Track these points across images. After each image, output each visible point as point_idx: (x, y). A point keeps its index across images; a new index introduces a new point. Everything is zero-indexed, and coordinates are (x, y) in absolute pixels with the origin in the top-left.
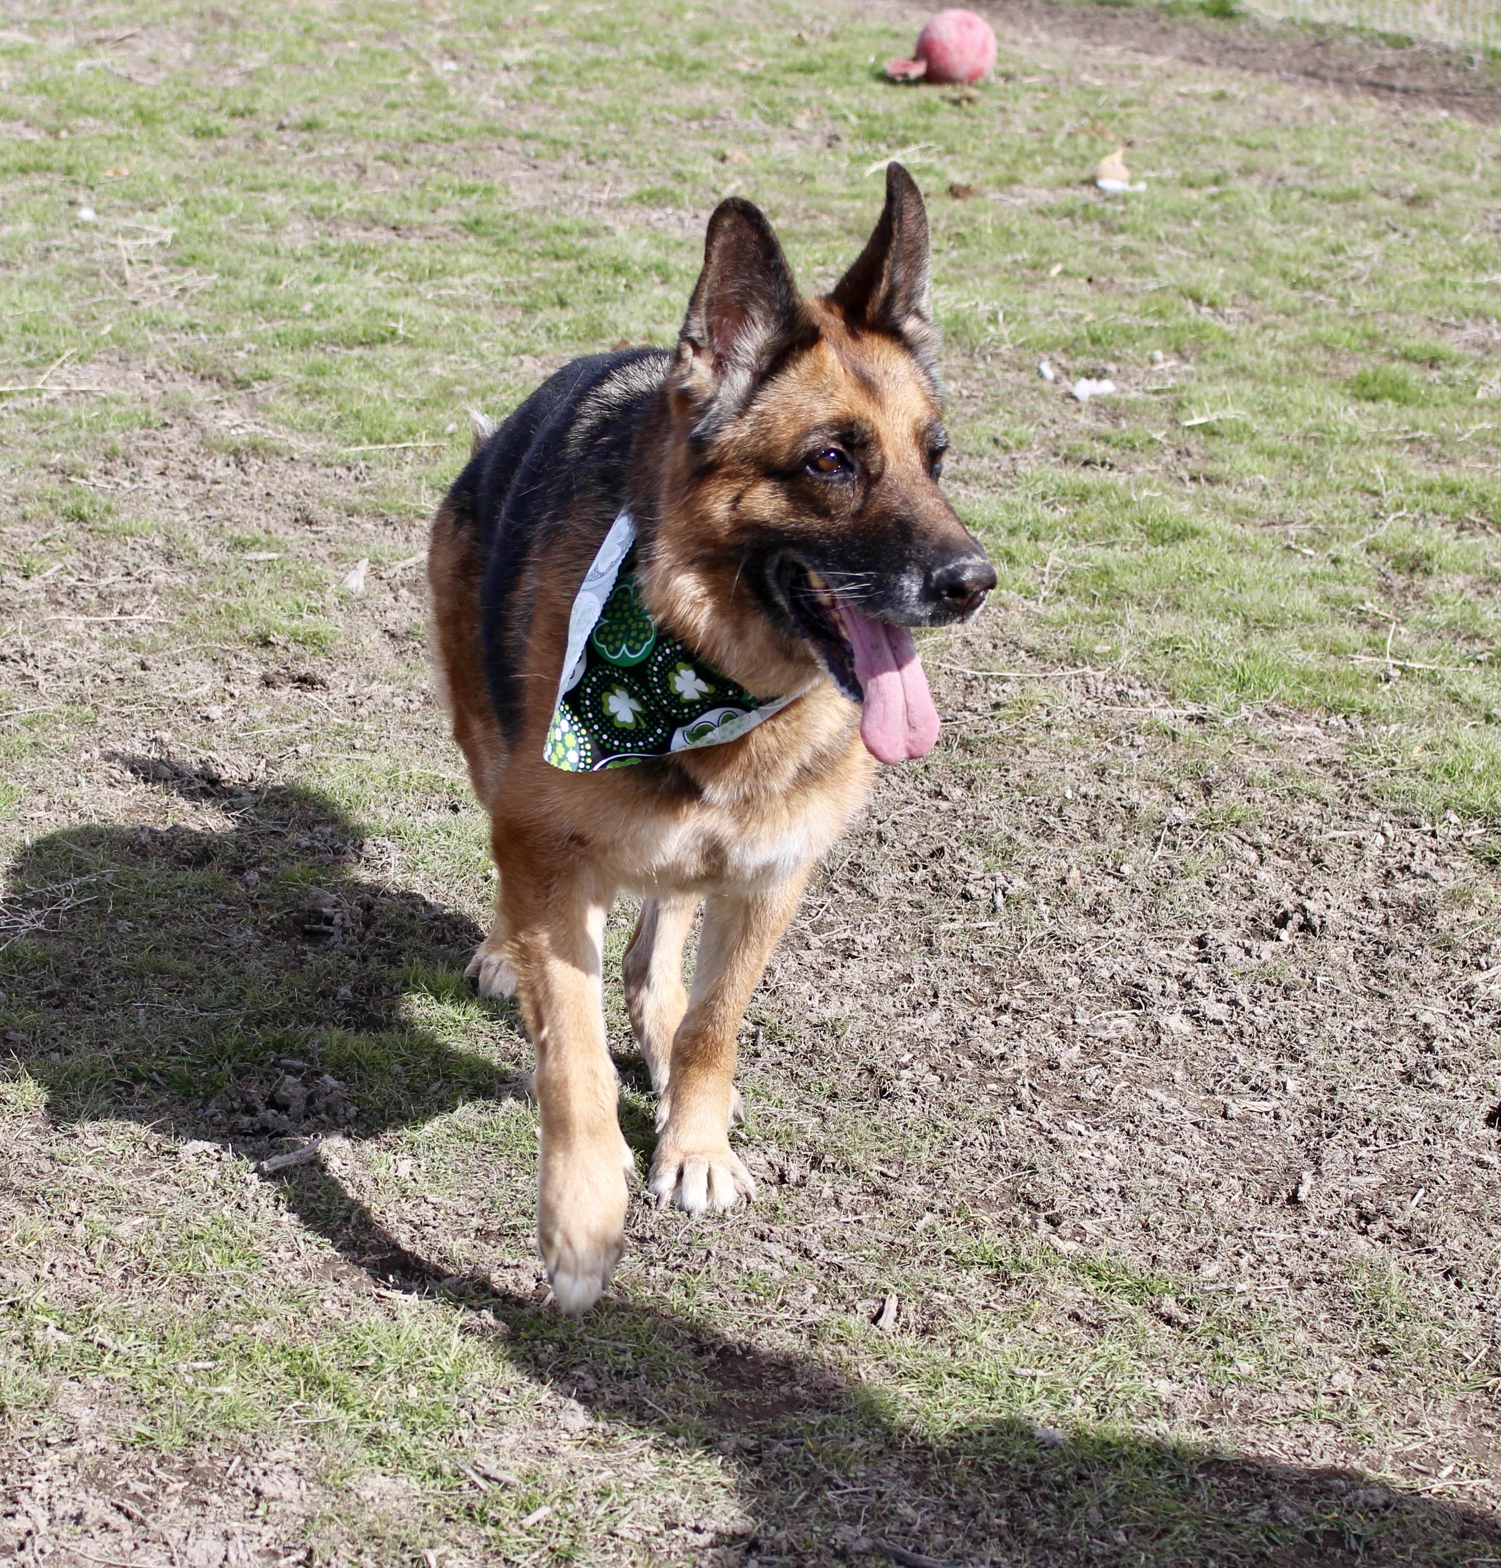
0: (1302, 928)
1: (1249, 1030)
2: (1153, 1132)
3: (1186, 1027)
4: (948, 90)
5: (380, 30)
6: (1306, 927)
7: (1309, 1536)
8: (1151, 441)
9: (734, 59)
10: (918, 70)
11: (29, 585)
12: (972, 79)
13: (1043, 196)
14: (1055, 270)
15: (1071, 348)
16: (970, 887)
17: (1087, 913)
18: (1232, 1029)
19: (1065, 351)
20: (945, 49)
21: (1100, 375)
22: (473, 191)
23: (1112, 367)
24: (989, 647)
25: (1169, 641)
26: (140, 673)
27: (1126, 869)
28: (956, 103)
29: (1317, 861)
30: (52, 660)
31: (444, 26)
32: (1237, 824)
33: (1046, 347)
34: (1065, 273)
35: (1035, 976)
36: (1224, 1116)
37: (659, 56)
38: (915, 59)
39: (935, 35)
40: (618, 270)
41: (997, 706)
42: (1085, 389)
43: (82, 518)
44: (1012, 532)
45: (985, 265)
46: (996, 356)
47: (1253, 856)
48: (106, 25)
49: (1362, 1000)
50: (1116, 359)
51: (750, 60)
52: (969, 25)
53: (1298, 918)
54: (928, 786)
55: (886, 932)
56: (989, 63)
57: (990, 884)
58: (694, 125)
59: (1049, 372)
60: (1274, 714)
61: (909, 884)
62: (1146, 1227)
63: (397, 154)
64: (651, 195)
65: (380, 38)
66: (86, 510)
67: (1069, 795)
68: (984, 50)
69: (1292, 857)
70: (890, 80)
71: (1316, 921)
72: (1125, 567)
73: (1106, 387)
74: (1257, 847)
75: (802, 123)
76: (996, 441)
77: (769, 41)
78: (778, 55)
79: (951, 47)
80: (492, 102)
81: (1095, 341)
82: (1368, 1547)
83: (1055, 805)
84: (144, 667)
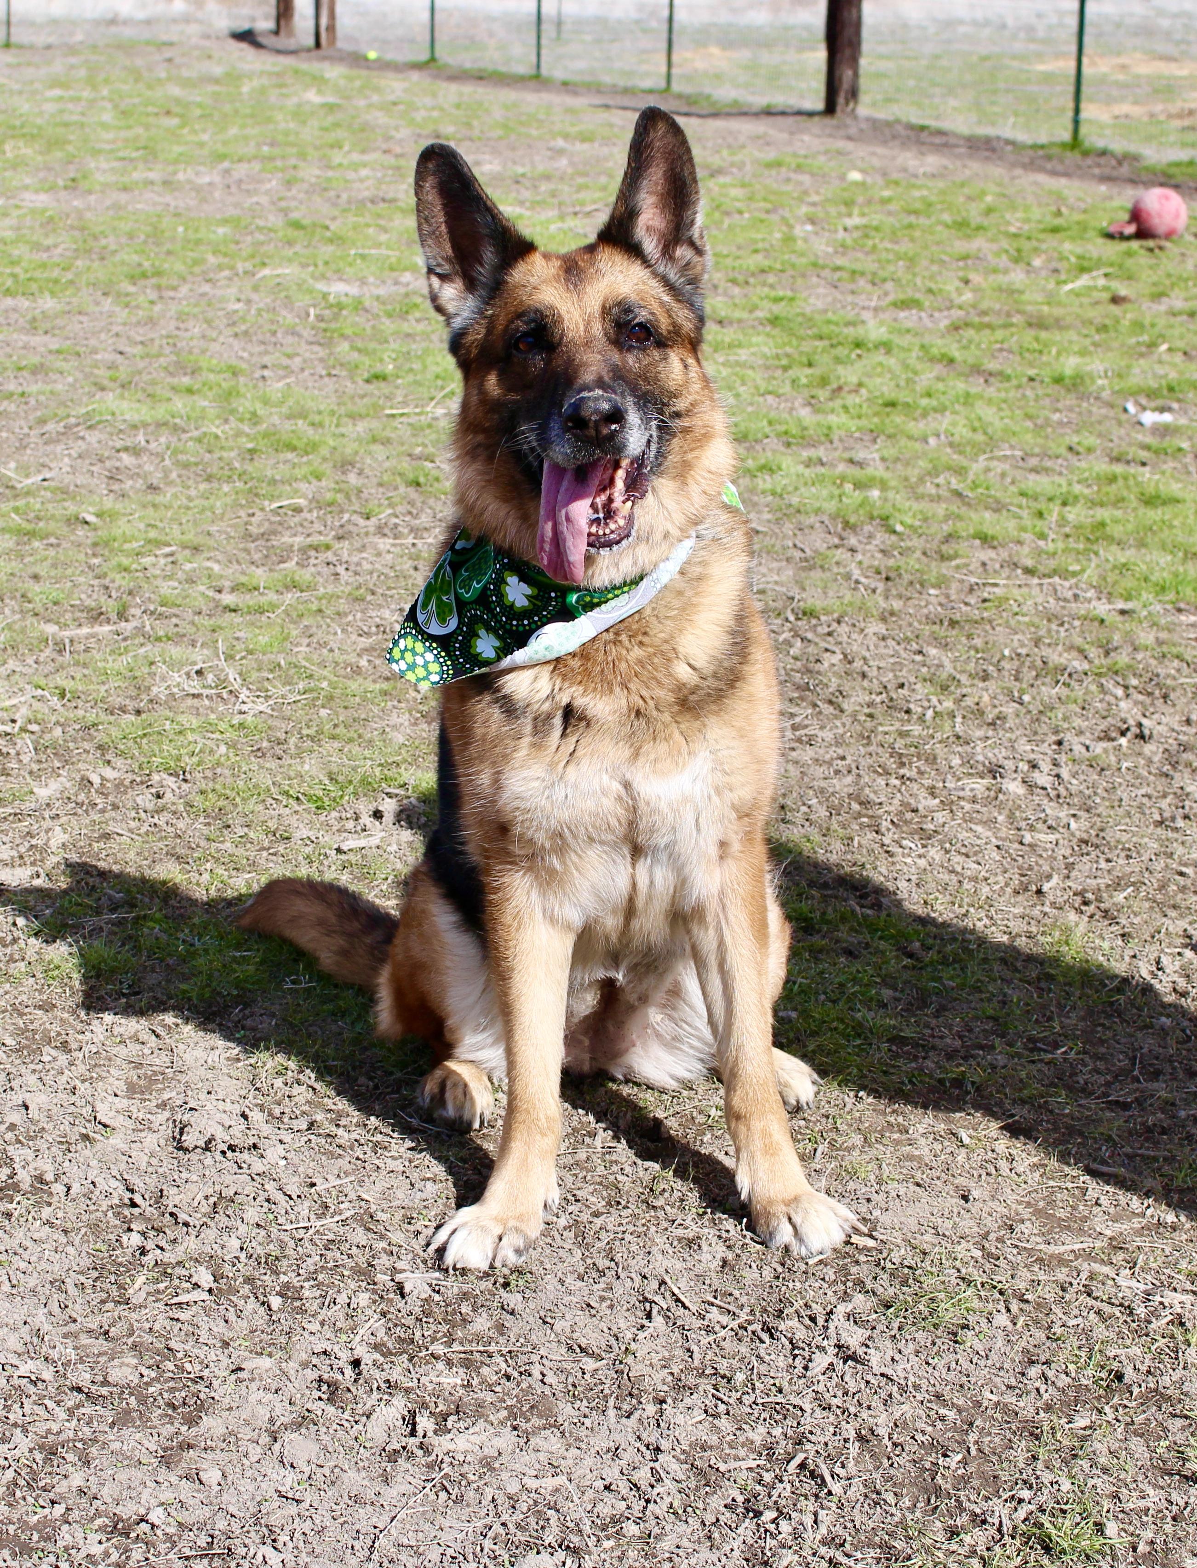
0: (1137, 736)
1: (1063, 792)
2: (963, 850)
3: (1021, 790)
4: (1151, 243)
5: (769, 206)
6: (1141, 736)
7: (941, 1081)
8: (1180, 450)
9: (1008, 223)
10: (1131, 229)
11: (368, 523)
12: (1169, 235)
13: (1179, 304)
14: (1164, 347)
15: (1151, 394)
16: (912, 706)
17: (989, 724)
18: (1053, 794)
19: (1148, 396)
20: (1149, 214)
21: (1162, 410)
22: (781, 299)
23: (1175, 406)
24: (997, 566)
25: (1124, 565)
26: (412, 572)
27: (1026, 698)
28: (1151, 250)
29: (1165, 697)
30: (358, 564)
31: (814, 204)
32: (1116, 673)
33: (1134, 393)
34: (1170, 350)
35: (932, 760)
36: (1021, 843)
37: (955, 222)
38: (1129, 222)
39: (1142, 206)
40: (858, 345)
41: (985, 601)
42: (1149, 418)
43: (418, 484)
44: (1050, 499)
45: (1115, 344)
46: (1097, 398)
47: (1120, 692)
48: (583, 204)
49: (1152, 778)
50: (1179, 401)
51: (1018, 224)
52: (1167, 198)
53: (1135, 730)
54: (915, 647)
55: (841, 731)
56: (1181, 223)
57: (926, 704)
58: (961, 264)
59: (1131, 408)
60: (1180, 610)
61: (870, 705)
62: (925, 902)
63: (741, 278)
64: (903, 302)
65: (768, 212)
66: (422, 480)
67: (1007, 652)
68: (1177, 216)
69: (1150, 694)
70: (1110, 236)
71: (1147, 732)
72: (1116, 521)
73: (1167, 417)
74: (1126, 687)
75: (1037, 262)
76: (1070, 449)
77: (1036, 213)
78: (1040, 222)
79: (1153, 213)
80: (823, 247)
81: (1171, 389)
82: (978, 1089)
83: (995, 660)
84: (416, 569)
